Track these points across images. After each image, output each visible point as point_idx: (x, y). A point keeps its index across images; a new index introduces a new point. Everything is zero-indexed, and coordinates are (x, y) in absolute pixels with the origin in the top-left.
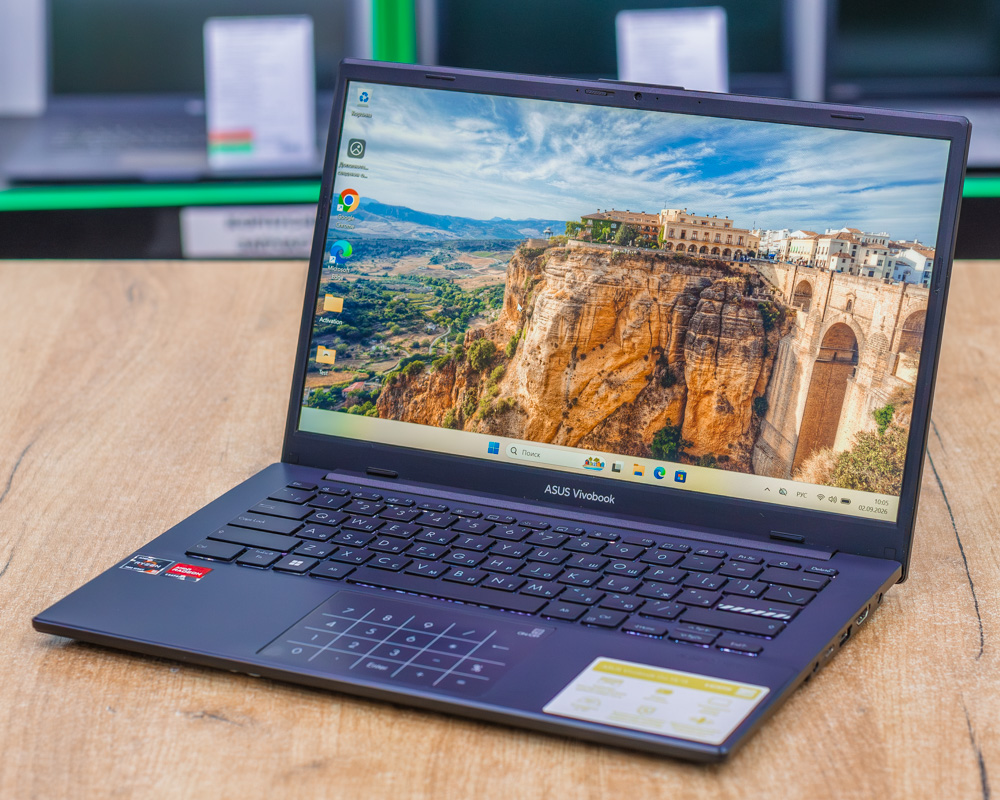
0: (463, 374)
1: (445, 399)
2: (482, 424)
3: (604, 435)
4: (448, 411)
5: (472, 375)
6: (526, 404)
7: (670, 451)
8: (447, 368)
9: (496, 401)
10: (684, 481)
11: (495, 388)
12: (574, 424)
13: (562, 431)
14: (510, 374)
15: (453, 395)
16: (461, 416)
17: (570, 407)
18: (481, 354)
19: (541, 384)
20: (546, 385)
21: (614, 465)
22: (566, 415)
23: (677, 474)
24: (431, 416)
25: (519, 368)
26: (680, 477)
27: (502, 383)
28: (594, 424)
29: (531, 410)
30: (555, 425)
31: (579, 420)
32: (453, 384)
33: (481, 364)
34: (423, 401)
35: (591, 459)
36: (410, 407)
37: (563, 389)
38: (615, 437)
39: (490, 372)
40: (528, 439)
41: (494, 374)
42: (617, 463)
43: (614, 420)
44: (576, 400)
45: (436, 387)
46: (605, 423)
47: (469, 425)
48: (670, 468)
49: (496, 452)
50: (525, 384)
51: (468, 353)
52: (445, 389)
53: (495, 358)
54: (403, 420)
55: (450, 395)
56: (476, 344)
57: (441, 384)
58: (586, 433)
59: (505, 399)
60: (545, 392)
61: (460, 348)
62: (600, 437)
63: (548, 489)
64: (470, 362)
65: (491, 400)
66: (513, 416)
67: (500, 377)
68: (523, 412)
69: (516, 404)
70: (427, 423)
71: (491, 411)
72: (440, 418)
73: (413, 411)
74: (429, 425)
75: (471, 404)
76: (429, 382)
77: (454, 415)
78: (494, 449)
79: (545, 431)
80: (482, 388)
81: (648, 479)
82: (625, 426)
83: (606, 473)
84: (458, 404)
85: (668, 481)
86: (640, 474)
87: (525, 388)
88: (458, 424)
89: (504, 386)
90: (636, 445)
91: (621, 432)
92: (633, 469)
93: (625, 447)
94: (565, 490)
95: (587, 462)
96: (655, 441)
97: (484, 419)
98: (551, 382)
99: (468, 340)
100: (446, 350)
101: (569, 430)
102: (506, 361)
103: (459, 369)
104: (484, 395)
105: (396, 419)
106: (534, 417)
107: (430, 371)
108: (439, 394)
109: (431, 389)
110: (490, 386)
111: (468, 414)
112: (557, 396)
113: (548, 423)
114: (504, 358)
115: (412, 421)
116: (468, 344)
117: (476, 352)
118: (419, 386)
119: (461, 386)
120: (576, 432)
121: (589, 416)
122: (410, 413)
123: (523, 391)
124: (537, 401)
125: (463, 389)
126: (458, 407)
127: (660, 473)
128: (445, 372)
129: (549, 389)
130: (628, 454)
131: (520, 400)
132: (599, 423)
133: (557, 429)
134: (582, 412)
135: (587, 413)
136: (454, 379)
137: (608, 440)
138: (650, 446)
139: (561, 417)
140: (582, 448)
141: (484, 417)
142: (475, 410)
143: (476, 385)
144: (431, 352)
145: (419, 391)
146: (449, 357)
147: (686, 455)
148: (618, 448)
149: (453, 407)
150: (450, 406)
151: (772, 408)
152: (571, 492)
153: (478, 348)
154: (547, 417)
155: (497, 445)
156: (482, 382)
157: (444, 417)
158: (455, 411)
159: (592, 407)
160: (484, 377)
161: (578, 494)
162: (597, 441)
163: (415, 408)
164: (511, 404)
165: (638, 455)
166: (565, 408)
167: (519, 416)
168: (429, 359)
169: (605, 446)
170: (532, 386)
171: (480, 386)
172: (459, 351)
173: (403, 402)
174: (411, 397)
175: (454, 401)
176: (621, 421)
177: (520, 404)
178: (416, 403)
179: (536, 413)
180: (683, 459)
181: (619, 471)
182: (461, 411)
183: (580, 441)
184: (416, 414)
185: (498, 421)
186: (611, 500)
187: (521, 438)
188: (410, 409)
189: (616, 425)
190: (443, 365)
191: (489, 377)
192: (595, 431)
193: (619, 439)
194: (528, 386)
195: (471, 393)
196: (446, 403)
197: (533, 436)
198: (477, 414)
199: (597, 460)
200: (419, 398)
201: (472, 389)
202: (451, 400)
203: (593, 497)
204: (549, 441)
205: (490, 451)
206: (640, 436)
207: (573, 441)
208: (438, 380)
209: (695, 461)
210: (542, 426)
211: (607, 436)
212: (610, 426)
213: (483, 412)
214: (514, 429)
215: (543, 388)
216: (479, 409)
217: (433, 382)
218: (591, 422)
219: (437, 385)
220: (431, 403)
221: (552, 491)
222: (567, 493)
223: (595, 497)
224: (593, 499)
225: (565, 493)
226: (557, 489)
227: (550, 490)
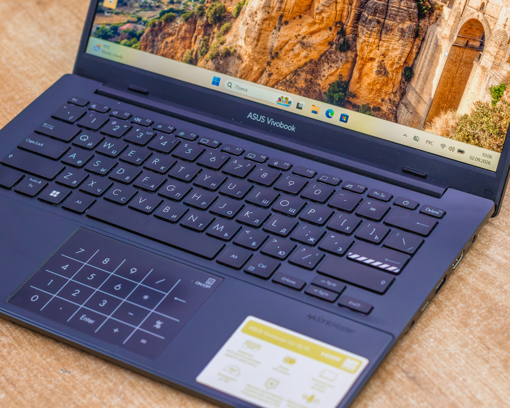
0: (201, 26)
1: (187, 42)
2: (210, 63)
3: (293, 81)
4: (188, 51)
5: (207, 26)
6: (242, 52)
7: (339, 98)
8: (191, 20)
9: (222, 48)
10: (346, 122)
11: (222, 39)
12: (274, 71)
13: (265, 74)
14: (234, 29)
15: (193, 40)
16: (196, 55)
17: (273, 58)
18: (215, 13)
19: (254, 39)
20: (258, 40)
21: (298, 104)
22: (269, 64)
23: (342, 116)
24: (176, 53)
25: (241, 26)
26: (344, 118)
27: (227, 35)
28: (288, 73)
29: (245, 58)
30: (260, 70)
31: (277, 69)
32: (194, 32)
33: (215, 20)
34: (172, 42)
35: (282, 97)
36: (163, 45)
37: (269, 45)
38: (301, 84)
39: (221, 26)
40: (241, 77)
41: (223, 28)
42: (301, 102)
43: (302, 71)
44: (277, 53)
45: (182, 33)
46: (296, 73)
47: (201, 62)
48: (338, 111)
49: (217, 84)
50: (243, 38)
51: (206, 11)
52: (188, 35)
53: (225, 17)
54: (156, 54)
55: (191, 40)
56: (213, 6)
57: (186, 31)
58: (281, 78)
59: (228, 47)
60: (256, 45)
61: (201, 7)
62: (291, 82)
63: (250, 115)
64: (208, 17)
65: (218, 47)
66: (233, 60)
67: (227, 31)
68: (239, 58)
69: (235, 51)
70: (172, 58)
71: (218, 55)
72: (182, 56)
73: (164, 49)
74: (174, 59)
75: (204, 48)
76: (177, 29)
77: (192, 54)
78: (216, 82)
79: (253, 73)
80: (213, 38)
81: (321, 117)
82: (309, 77)
83: (292, 109)
84: (195, 47)
85: (335, 120)
86: (315, 112)
87: (243, 41)
88: (193, 61)
89: (229, 38)
90: (315, 91)
91: (306, 80)
92: (311, 108)
93: (307, 92)
94: (262, 117)
95: (280, 100)
96: (329, 90)
97: (212, 60)
98: (261, 38)
99: (208, 2)
100: (192, 7)
101: (270, 75)
102: (232, 20)
103: (200, 22)
104: (214, 43)
105: (152, 52)
106: (247, 63)
107: (179, 21)
108: (184, 38)
109: (178, 34)
110: (219, 36)
111: (202, 55)
112: (264, 49)
113: (256, 68)
114: (231, 17)
115: (163, 55)
116: (208, 5)
117: (212, 11)
118: (170, 31)
119: (199, 34)
120: (274, 77)
121: (285, 66)
122: (162, 50)
123: (241, 42)
124: (250, 51)
125: (200, 37)
126: (195, 49)
127: (330, 114)
128: (190, 23)
129: (260, 43)
130: (309, 97)
131: (238, 49)
132: (292, 72)
133: (262, 73)
134: (281, 63)
135: (284, 64)
136: (195, 29)
137: (296, 85)
138: (325, 93)
139: (265, 65)
140: (277, 88)
141: (213, 58)
142: (206, 52)
143: (209, 35)
144: (181, 7)
145: (170, 35)
146: (193, 12)
147: (350, 103)
148: (303, 92)
149: (192, 49)
150: (190, 47)
151: (416, 76)
152: (266, 119)
153: (214, 8)
154: (255, 63)
155: (219, 79)
156: (214, 33)
157: (185, 55)
158: (192, 52)
159: (288, 60)
160: (215, 30)
161: (271, 122)
162: (288, 84)
163: (166, 47)
164: (232, 51)
165: (316, 99)
166: (269, 59)
167: (237, 61)
168: (179, 12)
169: (293, 89)
170: (248, 40)
171: (212, 35)
172: (201, 9)
173: (158, 41)
174: (164, 38)
175: (193, 44)
176: (307, 73)
177: (238, 52)
178: (167, 43)
179: (248, 60)
180: (347, 105)
181: (301, 108)
182: (197, 52)
183: (276, 84)
184: (166, 51)
185: (221, 62)
186: (293, 129)
187: (235, 76)
188: (163, 47)
189: (303, 75)
190: (188, 18)
191: (219, 29)
192: (288, 78)
193: (304, 86)
194: (245, 39)
195: (205, 40)
196: (187, 45)
197: (244, 76)
198: (208, 56)
199: (287, 99)
200: (169, 39)
201: (206, 37)
202: (191, 43)
203: (281, 125)
204: (255, 81)
205: (213, 83)
206: (319, 85)
207: (271, 83)
208: (184, 28)
209: (356, 108)
210: (252, 69)
211: (296, 82)
212: (299, 75)
213: (212, 55)
214: (232, 69)
215: (255, 43)
216: (210, 52)
217: (180, 29)
218: (286, 71)
219: (183, 31)
220: (177, 44)
221: (253, 117)
222: (263, 120)
223: (282, 126)
224: (280, 127)
225: (261, 119)
226: (256, 116)
227: (251, 116)
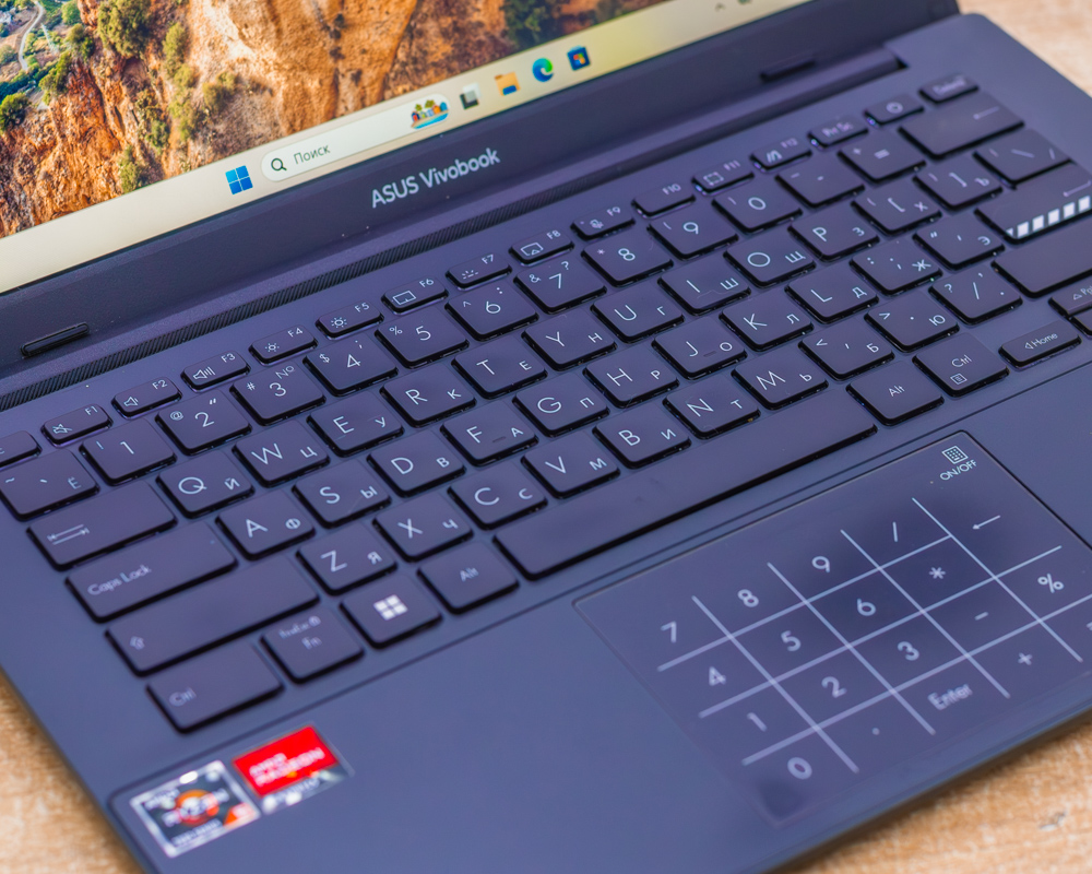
0: (111, 77)
1: (101, 138)
2: (195, 148)
3: (419, 55)
4: (119, 158)
5: (127, 67)
6: (256, 70)
7: (540, 24)
8: (73, 79)
9: (200, 94)
10: (587, 63)
11: (185, 72)
12: (358, 62)
13: (345, 85)
14: (199, 32)
15: (112, 123)
16: (147, 155)
17: (337, 36)
18: (125, 23)
19: (264, 21)
20: (275, 18)
21: (463, 97)
22: (337, 54)
23: (572, 55)
24: (90, 184)
25: (210, 12)
26: (578, 58)
27: (193, 56)
28: (393, 44)
29: (272, 78)
30: (327, 82)
31: (364, 52)
32: (102, 104)
33: (134, 40)
34: (59, 165)
35: (419, 107)
36: (41, 188)
37: (308, 11)
38: (440, 48)
39: (160, 46)
40: (292, 130)
41: (170, 45)
42: (466, 90)
43: (424, 20)
44: (340, 18)
45: (71, 126)
46: (411, 32)
47: (171, 163)
48: (555, 52)
49: (247, 184)
50: (236, 36)
51: (99, 32)
52: (90, 121)
53: (156, 17)
54: (39, 222)
55: (106, 126)
56: (107, 10)
57: (78, 116)
58: (387, 68)
59: (214, 81)
60: (279, 32)
61: (79, 32)
62: (415, 61)
63: (377, 198)
64: (113, 47)
65: (189, 97)
66: (244, 105)
67: (184, 47)
68: (258, 87)
69: (237, 80)
70: (88, 201)
71: (199, 117)
72: (110, 178)
73: (50, 195)
74: (97, 202)
75: (155, 124)
76: (53, 125)
77: (133, 160)
78: (241, 181)
79: (315, 100)
80: (160, 85)
81: (530, 89)
82: (447, 22)
83: (458, 117)
84: (131, 136)
85: (565, 77)
86: (510, 90)
87: (240, 42)
88: (149, 174)
89: (200, 59)
90: (480, 44)
91: (445, 34)
92: (497, 88)
93: (465, 57)
94: (407, 182)
95: (416, 116)
96: (508, 20)
97: (194, 138)
98: (280, 9)
99: (87, 10)
100: (54, 49)
101: (357, 77)
102: (179, 12)
103: (99, 72)
104: (172, 95)
105: (25, 226)
106: (284, 87)
107: (44, 102)
108: (85, 136)
109: (63, 136)
110: (172, 74)
111: (160, 144)
112: (303, 28)
113: (313, 85)
114: (173, 8)
115: (58, 214)
116: (92, 16)
117: (114, 23)
118: (37, 142)
119: (118, 100)
120: (369, 75)
121: (376, 35)
122: (47, 202)
123: (238, 50)
124: (272, 55)
125: (125, 104)
126: (134, 141)
127: (544, 71)
128: (77, 89)
129: (284, 23)
130: (476, 66)
131: (241, 69)
132: (402, 38)
133: (335, 86)
134: (362, 34)
135: (372, 30)
136: (99, 93)
137: (431, 59)
138: (504, 34)
139: (330, 62)
140: (394, 96)
141: (193, 134)
142: (168, 130)
143: (146, 84)
144: (26, 66)
145: (42, 151)
146: (67, 58)
147: (570, 17)
148: (455, 64)
149: (125, 147)
150: (117, 147)
152: (418, 181)
153: (114, 13)
154: (305, 74)
155: (243, 171)
156: (155, 73)
157: (116, 175)
158: (131, 153)
159: (374, 16)
160: (153, 62)
161: (432, 178)
162: (413, 70)
163: (51, 188)
164: (229, 84)
165: (493, 59)
166: (330, 43)
167: (258, 100)
168: (29, 82)
169: (431, 73)
170: (251, 32)
171: (154, 82)
172: (80, 38)
173: (21, 187)
174: (31, 170)
175: (119, 135)
176: (436, 16)
177: (245, 77)
178: (48, 176)
179: (282, 78)
180: (568, 26)
181: (475, 103)
182: (143, 147)
183: (385, 86)
184: (59, 197)
185: (221, 128)
186: (491, 157)
187: (278, 136)
188: (44, 193)
189: (431, 27)
190: (64, 79)
191: (162, 57)
192: (401, 55)
193: (448, 49)
194: (242, 37)
195: (146, 102)
196: (106, 145)
197: (299, 122)
198: (177, 135)
199: (430, 104)
200: (49, 163)
201: (142, 95)
202: (112, 135)
203: (460, 169)
204: (332, 114)
205: (236, 189)
206: (480, 24)
207: (372, 93)
208: (68, 111)
209: (587, 20)
210: (306, 94)
211: (425, 53)
212: (421, 34)
213: (185, 127)
214: (258, 127)
215: (272, 28)
216: (176, 125)
217: (60, 121)
218: (386, 44)
219: (72, 120)
220: (78, 160)
221: (385, 197)
222: (413, 188)
223: (463, 168)
224: (462, 173)
225: (409, 188)
226: (392, 190)
227: (381, 199)
